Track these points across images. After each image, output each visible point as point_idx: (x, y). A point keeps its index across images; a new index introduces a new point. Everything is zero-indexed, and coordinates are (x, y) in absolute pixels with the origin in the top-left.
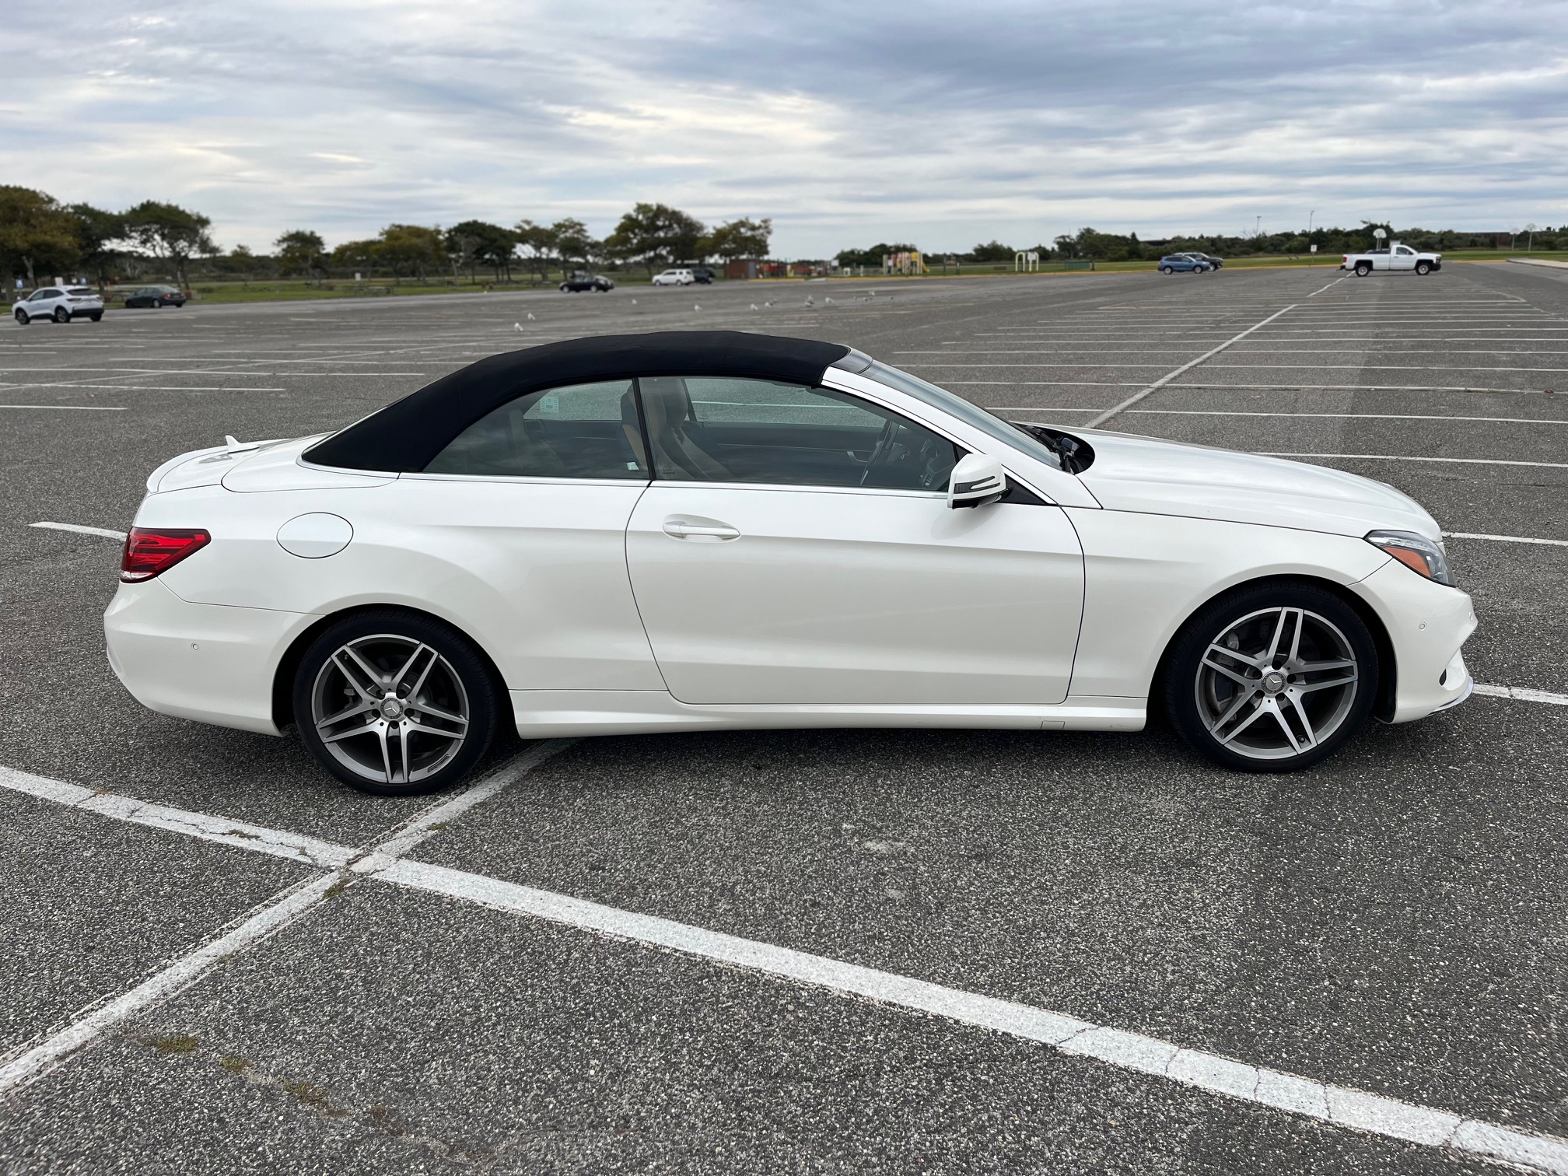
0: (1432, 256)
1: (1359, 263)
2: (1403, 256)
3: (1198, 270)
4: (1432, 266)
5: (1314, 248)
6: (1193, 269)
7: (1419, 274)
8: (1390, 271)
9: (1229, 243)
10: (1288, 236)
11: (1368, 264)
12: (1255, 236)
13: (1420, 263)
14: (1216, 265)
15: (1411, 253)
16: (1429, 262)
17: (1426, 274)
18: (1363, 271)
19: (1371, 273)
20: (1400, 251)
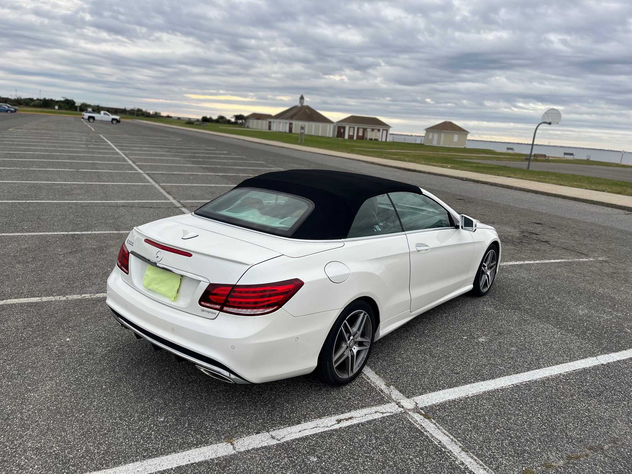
0: (117, 117)
1: (90, 117)
2: (106, 116)
3: (9, 112)
4: (118, 121)
5: (57, 107)
6: (7, 111)
7: (90, 122)
8: (102, 122)
9: (5, 100)
10: (31, 100)
11: (93, 118)
12: (16, 98)
13: (113, 119)
14: (16, 110)
15: (109, 115)
16: (116, 120)
17: (93, 122)
18: (91, 120)
19: (95, 121)
20: (105, 114)
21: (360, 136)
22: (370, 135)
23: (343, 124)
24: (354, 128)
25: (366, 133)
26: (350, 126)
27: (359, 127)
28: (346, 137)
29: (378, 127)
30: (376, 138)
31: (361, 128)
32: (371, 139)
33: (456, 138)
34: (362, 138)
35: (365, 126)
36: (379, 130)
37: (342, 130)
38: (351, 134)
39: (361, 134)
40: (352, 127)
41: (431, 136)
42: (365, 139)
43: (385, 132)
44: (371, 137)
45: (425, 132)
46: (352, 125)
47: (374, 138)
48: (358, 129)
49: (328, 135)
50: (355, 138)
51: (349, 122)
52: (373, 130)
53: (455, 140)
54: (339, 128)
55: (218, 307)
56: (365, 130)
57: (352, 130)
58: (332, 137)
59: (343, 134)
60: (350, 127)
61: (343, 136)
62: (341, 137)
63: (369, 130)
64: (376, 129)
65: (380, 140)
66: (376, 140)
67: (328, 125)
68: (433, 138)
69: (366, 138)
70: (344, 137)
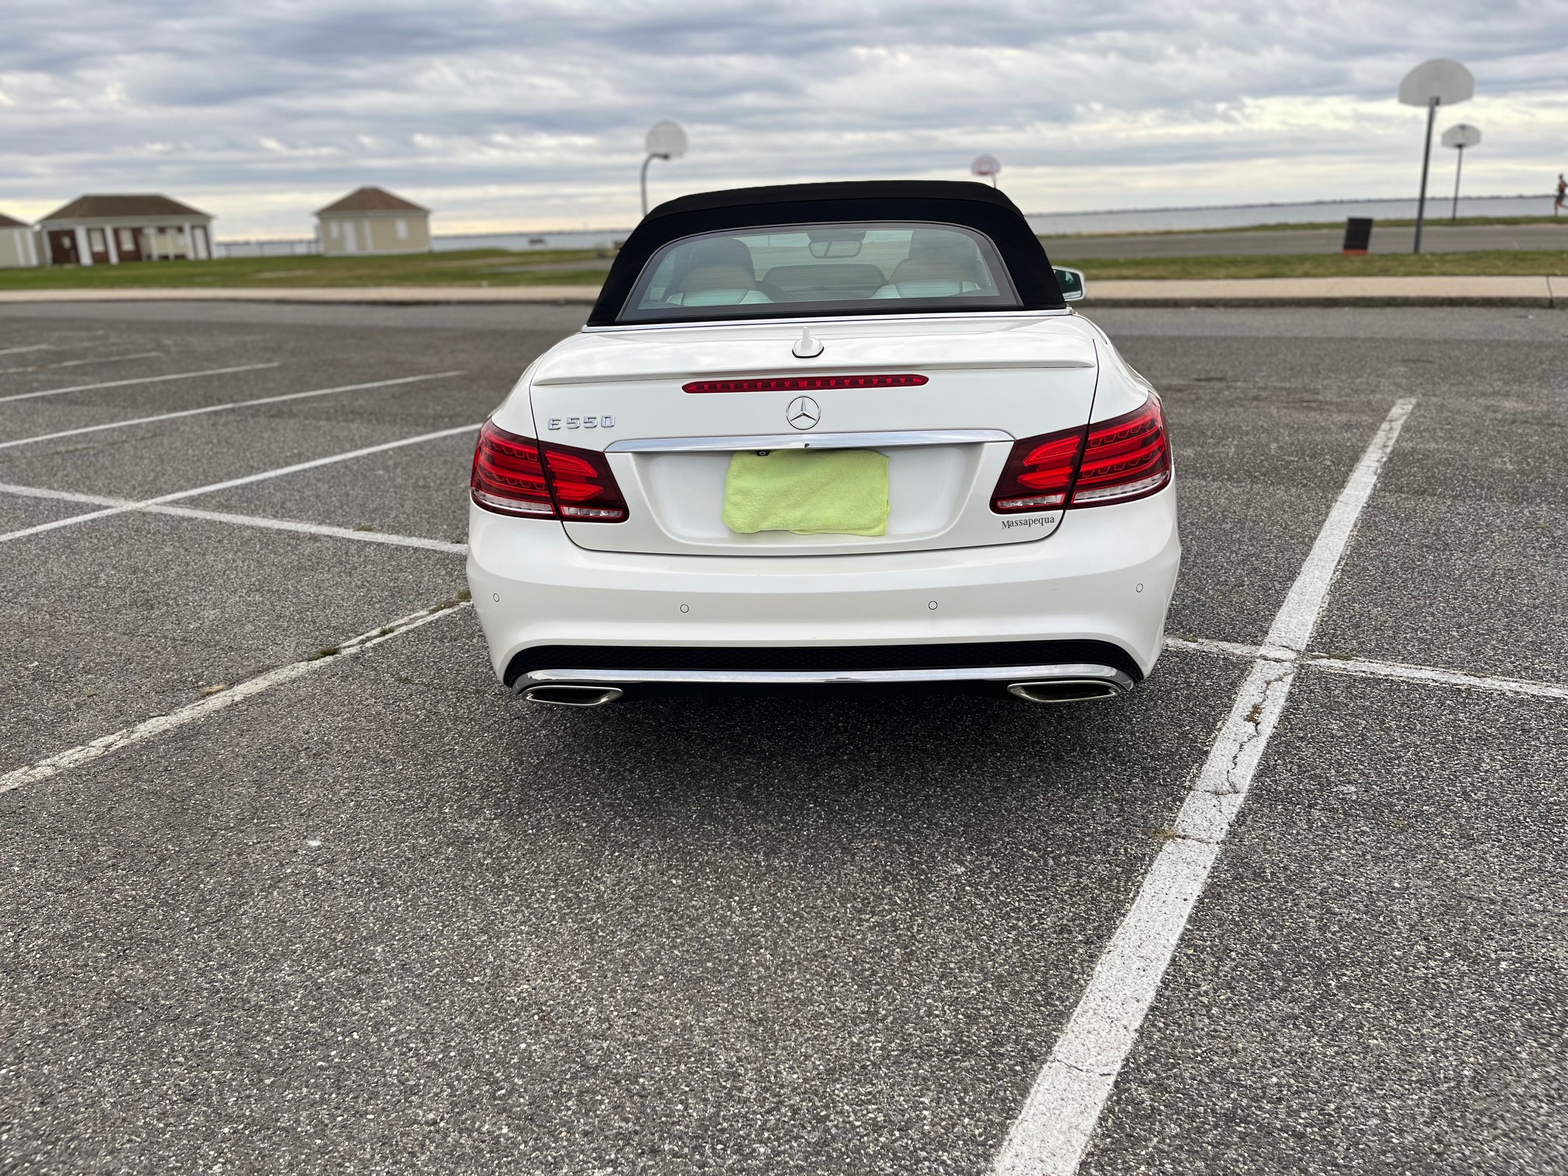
21: (128, 253)
22: (157, 245)
23: (65, 224)
24: (103, 231)
25: (142, 241)
26: (91, 226)
27: (117, 225)
28: (86, 259)
29: (174, 221)
30: (179, 251)
31: (125, 228)
32: (165, 258)
33: (402, 228)
34: (136, 256)
35: (137, 222)
36: (180, 230)
37: (67, 242)
38: (99, 248)
39: (128, 245)
40: (95, 229)
41: (334, 229)
42: (144, 258)
43: (199, 233)
44: (163, 252)
45: (315, 221)
46: (95, 222)
47: (171, 251)
48: (116, 232)
49: (22, 262)
50: (114, 258)
51: (83, 216)
52: (162, 230)
53: (400, 236)
54: (55, 237)
55: (1058, 499)
56: (137, 233)
57: (97, 237)
58: (41, 267)
59: (72, 253)
60: (89, 231)
61: (73, 257)
62: (68, 261)
63: (150, 232)
64: (172, 227)
65: (191, 255)
66: (180, 257)
67: (16, 233)
68: (342, 238)
69: (149, 257)
70: (77, 260)
